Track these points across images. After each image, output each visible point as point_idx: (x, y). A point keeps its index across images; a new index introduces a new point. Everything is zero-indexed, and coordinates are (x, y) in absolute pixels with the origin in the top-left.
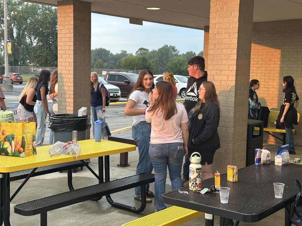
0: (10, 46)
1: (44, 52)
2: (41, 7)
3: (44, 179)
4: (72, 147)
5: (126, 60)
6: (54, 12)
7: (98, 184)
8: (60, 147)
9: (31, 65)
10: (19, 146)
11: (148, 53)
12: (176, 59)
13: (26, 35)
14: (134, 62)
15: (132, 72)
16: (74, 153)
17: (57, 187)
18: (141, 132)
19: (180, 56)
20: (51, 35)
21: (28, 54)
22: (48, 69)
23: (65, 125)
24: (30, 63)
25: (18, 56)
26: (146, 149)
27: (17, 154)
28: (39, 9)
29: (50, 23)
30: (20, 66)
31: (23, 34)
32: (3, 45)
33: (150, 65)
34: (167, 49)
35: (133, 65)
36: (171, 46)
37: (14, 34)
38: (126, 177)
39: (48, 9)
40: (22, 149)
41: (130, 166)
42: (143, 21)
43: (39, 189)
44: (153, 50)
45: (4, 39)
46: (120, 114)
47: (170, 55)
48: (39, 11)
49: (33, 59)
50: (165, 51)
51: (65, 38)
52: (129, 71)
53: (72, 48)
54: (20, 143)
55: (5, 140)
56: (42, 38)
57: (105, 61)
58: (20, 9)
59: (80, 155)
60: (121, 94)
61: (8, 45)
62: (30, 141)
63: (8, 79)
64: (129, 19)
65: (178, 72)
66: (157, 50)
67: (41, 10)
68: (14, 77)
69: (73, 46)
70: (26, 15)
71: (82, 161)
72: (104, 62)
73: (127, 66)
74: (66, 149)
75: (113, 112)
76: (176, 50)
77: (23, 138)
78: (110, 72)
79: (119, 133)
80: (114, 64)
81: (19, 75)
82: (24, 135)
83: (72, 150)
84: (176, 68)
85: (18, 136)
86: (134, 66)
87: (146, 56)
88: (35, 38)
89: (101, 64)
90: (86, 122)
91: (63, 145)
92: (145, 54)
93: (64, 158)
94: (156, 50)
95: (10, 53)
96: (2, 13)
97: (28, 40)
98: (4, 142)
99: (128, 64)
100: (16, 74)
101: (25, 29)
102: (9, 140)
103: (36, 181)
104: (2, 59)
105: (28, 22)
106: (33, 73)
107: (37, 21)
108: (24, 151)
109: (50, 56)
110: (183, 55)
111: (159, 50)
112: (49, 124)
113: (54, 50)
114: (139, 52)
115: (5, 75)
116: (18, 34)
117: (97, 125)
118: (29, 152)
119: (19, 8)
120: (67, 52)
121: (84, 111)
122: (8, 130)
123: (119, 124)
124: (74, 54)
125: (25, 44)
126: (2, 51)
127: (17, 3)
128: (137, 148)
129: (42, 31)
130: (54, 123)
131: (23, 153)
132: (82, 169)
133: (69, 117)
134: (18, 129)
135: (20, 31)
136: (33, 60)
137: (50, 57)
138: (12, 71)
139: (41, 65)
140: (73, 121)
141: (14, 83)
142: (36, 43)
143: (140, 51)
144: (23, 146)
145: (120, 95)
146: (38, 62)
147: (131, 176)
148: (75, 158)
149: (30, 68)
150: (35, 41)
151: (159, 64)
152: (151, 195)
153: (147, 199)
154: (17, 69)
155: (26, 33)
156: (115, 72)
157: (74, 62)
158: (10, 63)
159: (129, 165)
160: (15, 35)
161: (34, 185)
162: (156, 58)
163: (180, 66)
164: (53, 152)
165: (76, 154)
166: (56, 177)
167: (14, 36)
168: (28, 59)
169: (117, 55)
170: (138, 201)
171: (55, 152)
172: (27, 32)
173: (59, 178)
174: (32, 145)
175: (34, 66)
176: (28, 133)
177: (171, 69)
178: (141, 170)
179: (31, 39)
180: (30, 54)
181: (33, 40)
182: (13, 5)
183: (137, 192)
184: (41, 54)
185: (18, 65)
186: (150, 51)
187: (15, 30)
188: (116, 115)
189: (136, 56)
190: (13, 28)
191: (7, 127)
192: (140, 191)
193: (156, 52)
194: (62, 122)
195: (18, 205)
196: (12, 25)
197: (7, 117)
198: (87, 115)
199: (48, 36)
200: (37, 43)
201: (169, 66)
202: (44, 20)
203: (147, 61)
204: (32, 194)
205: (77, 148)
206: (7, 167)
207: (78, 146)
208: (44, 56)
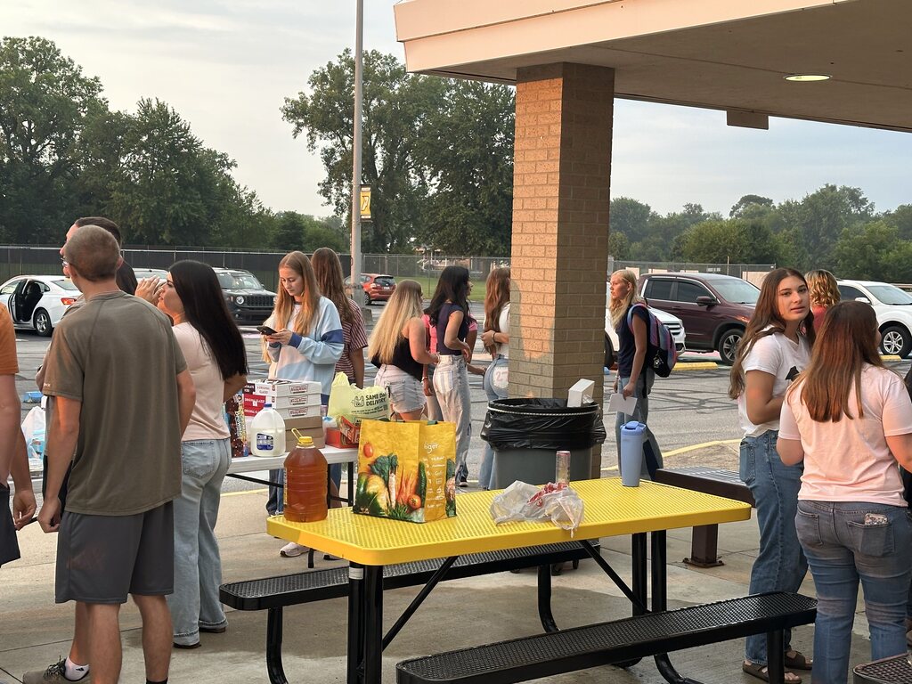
0: (367, 199)
1: (458, 211)
2: (454, 83)
3: (468, 589)
4: (559, 500)
5: (701, 234)
6: (490, 94)
7: (631, 616)
8: (523, 498)
9: (420, 249)
10: (408, 491)
11: (770, 211)
12: (861, 230)
13: (410, 164)
14: (725, 239)
15: (719, 270)
16: (564, 519)
17: (505, 615)
18: (767, 460)
19: (877, 218)
20: (478, 164)
21: (413, 219)
22: (467, 262)
23: (528, 432)
24: (417, 243)
25: (386, 225)
26: (780, 515)
27: (402, 512)
28: (449, 88)
29: (476, 129)
30: (389, 252)
31: (402, 161)
32: (346, 195)
33: (777, 248)
34: (832, 198)
35: (721, 250)
36: (848, 189)
37: (376, 161)
38: (720, 603)
39: (474, 87)
40: (417, 500)
41: (723, 565)
42: (769, 117)
43: (454, 616)
44: (788, 203)
45: (350, 178)
46: (682, 400)
47: (841, 217)
48: (448, 94)
49: (428, 232)
50: (826, 204)
51: (536, 176)
52: (710, 267)
53: (555, 204)
54: (413, 481)
55: (372, 472)
56: (453, 173)
57: (633, 237)
58: (397, 92)
59: (581, 525)
60: (686, 339)
61: (362, 195)
62: (439, 477)
63: (358, 291)
64: (725, 112)
65: (867, 270)
66: (800, 201)
67: (454, 92)
68: (373, 285)
69: (558, 199)
70: (411, 106)
71: (584, 542)
72: (631, 241)
73: (704, 251)
74: (541, 505)
75: (662, 394)
76: (864, 201)
77: (421, 467)
78: (650, 270)
79: (683, 459)
80: (663, 246)
81: (387, 280)
82: (425, 460)
83: (559, 509)
84: (864, 257)
85: (408, 462)
86: (725, 251)
87: (765, 222)
88: (434, 174)
89: (622, 246)
90: (591, 426)
91: (532, 494)
92: (761, 213)
93: (533, 530)
94: (796, 202)
95: (367, 217)
96: (348, 104)
97: (415, 178)
98: (368, 477)
99: (704, 246)
100: (378, 278)
101: (408, 147)
102: (382, 473)
103: (447, 594)
104: (343, 235)
105: (417, 128)
106: (426, 274)
107: (442, 124)
108: (422, 506)
109: (474, 223)
110: (887, 215)
111: (807, 200)
112: (484, 429)
113: (485, 207)
114: (741, 209)
115: (351, 281)
116: (388, 162)
117: (628, 437)
118: (437, 510)
119: (392, 88)
120: (541, 216)
121: (585, 392)
122: (380, 443)
123: (683, 431)
124: (560, 222)
125: (406, 189)
126: (343, 211)
127: (388, 74)
128: (754, 512)
129: (454, 152)
130: (497, 424)
131: (420, 510)
132: (575, 567)
133: (542, 408)
134: (407, 439)
135: (392, 154)
136: (428, 235)
137: (476, 228)
138: (368, 267)
139: (449, 251)
140: (553, 421)
141: (373, 303)
142: (436, 186)
143: (746, 206)
144: (420, 490)
145: (683, 342)
146: (439, 243)
147: (737, 600)
148: (567, 532)
149: (418, 259)
150: (434, 180)
151: (807, 245)
152: (798, 665)
153: (786, 676)
154: (383, 264)
155: (409, 159)
156: (669, 271)
157: (559, 245)
158: (366, 247)
159: (720, 562)
160: (379, 165)
161: (440, 605)
162: (795, 228)
163: (878, 252)
164: (502, 512)
165: (569, 520)
166: (500, 586)
167: (378, 169)
168: (414, 234)
169: (672, 218)
170: (756, 679)
171: (509, 512)
172: (413, 157)
173: (509, 587)
174: (446, 488)
175: (427, 253)
176: (435, 452)
177: (846, 261)
178: (767, 580)
179: (422, 176)
180: (419, 219)
181: (428, 178)
182: (377, 80)
183: (752, 649)
184: (450, 219)
185: (384, 250)
186: (777, 205)
187: (379, 151)
188: (672, 404)
189: (731, 222)
190: (375, 144)
191: (378, 434)
192: (762, 648)
193: (797, 206)
194: (520, 422)
195: (407, 662)
196: (374, 136)
197: (370, 404)
198: (592, 404)
199: (470, 166)
200: (439, 188)
201: (839, 251)
202: (461, 119)
203: (766, 236)
204: (435, 631)
205: (572, 503)
206: (378, 549)
207: (576, 499)
208: (457, 226)
